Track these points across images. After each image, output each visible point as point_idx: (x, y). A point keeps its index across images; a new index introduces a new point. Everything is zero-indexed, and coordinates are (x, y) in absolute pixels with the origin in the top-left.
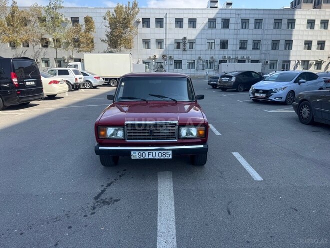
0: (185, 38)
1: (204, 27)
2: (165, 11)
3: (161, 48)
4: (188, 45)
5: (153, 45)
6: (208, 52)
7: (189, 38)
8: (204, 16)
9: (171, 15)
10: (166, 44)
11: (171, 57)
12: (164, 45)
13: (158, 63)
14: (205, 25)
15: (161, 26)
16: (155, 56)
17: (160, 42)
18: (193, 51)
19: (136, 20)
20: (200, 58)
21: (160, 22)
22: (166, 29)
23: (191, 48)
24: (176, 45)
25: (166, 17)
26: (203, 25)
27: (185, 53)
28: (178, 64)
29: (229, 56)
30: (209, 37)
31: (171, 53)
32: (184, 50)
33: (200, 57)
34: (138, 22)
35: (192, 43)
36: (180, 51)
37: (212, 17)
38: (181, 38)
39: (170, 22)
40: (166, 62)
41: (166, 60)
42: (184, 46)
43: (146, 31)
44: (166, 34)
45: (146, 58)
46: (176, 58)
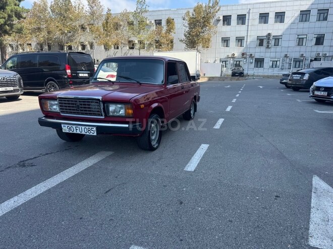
0: (269, 34)
1: (294, 21)
2: (249, 7)
3: (241, 46)
4: (272, 42)
5: (233, 43)
6: (298, 48)
7: (274, 33)
8: (295, 8)
9: (255, 11)
10: (247, 42)
11: (251, 55)
12: (245, 43)
13: (237, 61)
14: (296, 19)
15: (243, 23)
16: (234, 54)
17: (240, 40)
18: (278, 49)
19: (215, 18)
20: (286, 56)
21: (242, 19)
22: (248, 26)
23: (277, 44)
24: (259, 42)
25: (249, 13)
26: (293, 19)
27: (269, 50)
28: (259, 62)
29: (325, 53)
30: (300, 31)
31: (252, 51)
32: (268, 47)
33: (286, 55)
34: (219, 20)
35: (277, 39)
36: (263, 49)
37: (305, 8)
38: (265, 34)
39: (253, 19)
40: (245, 60)
41: (245, 58)
42: (268, 43)
43: (226, 28)
44: (248, 31)
45: (223, 56)
46: (257, 56)
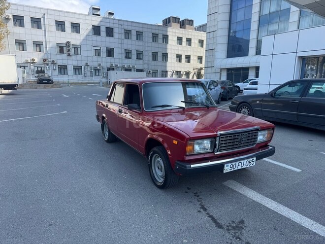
0: (68, 43)
1: (89, 33)
2: (43, 12)
3: (40, 51)
4: (72, 51)
5: (30, 47)
6: (95, 58)
7: (73, 42)
8: (88, 22)
9: (50, 17)
10: (46, 47)
11: (53, 61)
12: (44, 49)
13: (38, 67)
14: (90, 32)
15: (39, 27)
16: (33, 60)
17: (38, 45)
18: (79, 57)
19: (4, 16)
20: (87, 65)
21: (36, 22)
22: (45, 31)
23: (76, 53)
24: (59, 49)
25: (44, 18)
26: (87, 32)
27: (70, 58)
28: (63, 69)
29: (116, 64)
30: (95, 43)
31: (53, 58)
32: (69, 55)
33: (87, 63)
34: (8, 19)
35: (76, 48)
36: (64, 56)
37: (96, 24)
38: (64, 41)
39: (49, 24)
40: (47, 67)
41: (47, 64)
42: (69, 50)
43: (18, 30)
44: (45, 36)
45: (22, 61)
46: (60, 63)
